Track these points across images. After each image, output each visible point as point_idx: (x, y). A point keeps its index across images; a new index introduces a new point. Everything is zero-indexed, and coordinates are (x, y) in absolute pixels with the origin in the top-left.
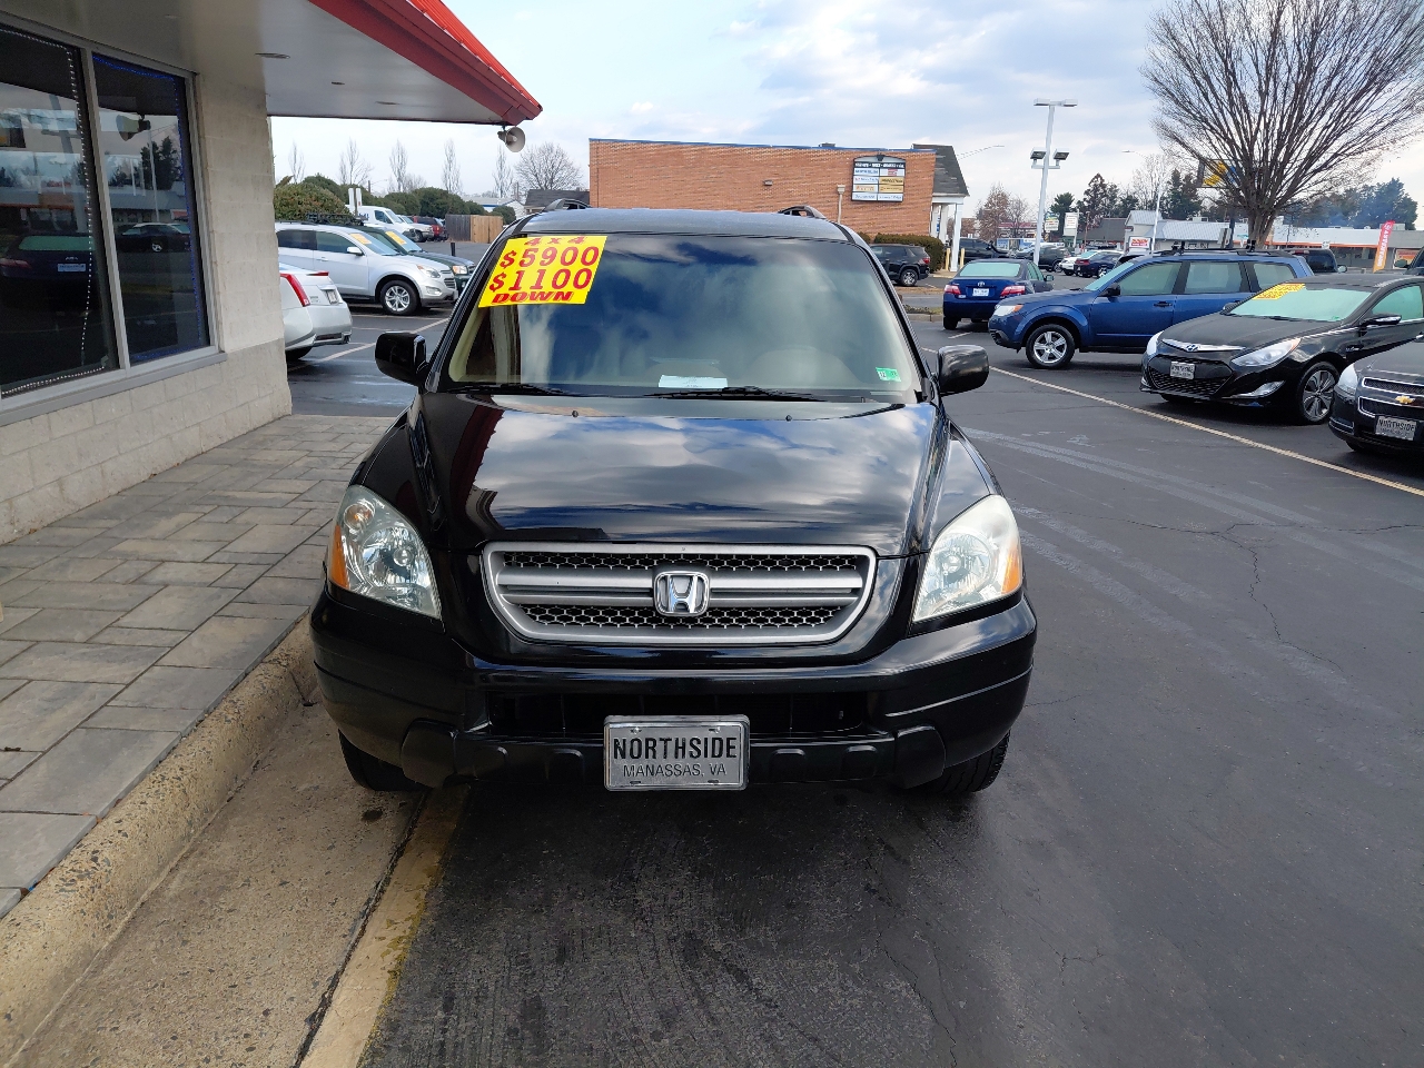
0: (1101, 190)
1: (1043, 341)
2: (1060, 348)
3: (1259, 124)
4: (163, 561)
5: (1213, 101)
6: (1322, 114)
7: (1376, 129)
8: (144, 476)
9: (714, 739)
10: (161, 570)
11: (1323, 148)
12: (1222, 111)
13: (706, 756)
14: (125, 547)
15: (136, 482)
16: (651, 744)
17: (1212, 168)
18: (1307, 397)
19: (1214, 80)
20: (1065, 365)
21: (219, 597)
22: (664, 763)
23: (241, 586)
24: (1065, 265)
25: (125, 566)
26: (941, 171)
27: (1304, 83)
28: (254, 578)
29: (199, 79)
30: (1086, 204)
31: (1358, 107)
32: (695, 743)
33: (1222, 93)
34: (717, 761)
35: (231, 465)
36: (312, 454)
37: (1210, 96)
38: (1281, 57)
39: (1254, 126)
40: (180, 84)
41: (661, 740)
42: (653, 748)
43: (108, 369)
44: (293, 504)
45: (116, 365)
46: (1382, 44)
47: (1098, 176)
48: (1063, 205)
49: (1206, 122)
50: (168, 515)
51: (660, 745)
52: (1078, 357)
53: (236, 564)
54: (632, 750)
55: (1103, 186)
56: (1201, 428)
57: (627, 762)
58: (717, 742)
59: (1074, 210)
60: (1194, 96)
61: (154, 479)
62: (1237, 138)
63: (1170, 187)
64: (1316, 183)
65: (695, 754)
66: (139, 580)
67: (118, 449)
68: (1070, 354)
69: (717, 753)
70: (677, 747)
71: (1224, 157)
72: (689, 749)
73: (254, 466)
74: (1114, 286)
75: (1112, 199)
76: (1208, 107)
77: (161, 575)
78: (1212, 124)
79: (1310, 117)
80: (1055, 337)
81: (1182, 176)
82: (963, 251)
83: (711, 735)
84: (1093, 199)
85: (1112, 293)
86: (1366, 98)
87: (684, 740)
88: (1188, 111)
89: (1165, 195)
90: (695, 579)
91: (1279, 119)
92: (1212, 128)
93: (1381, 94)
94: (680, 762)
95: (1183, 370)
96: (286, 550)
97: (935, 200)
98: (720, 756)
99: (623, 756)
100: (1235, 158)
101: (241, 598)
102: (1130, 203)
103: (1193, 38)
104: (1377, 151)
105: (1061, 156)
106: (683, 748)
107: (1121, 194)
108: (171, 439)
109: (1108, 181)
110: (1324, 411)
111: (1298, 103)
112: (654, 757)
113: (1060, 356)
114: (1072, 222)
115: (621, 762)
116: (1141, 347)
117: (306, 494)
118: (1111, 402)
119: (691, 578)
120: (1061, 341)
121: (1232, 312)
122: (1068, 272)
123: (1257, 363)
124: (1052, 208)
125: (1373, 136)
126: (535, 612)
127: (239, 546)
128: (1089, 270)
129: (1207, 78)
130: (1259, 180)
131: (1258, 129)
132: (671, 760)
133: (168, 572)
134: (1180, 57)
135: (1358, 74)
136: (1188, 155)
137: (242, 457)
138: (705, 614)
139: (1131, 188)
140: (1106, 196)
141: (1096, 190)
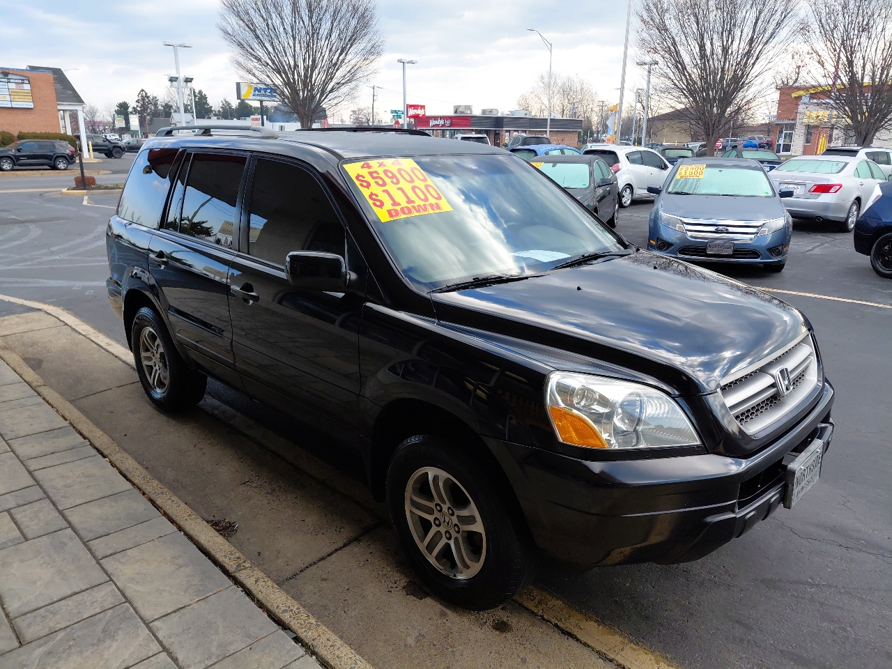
0: (147, 100)
26: (59, 86)
30: (139, 109)
32: (813, 463)
42: (804, 475)
47: (143, 90)
48: (123, 109)
51: (806, 471)
54: (800, 480)
55: (148, 97)
59: (133, 113)
65: (813, 469)
70: (810, 469)
75: (156, 105)
82: (90, 143)
84: (143, 106)
90: (785, 370)
94: (809, 477)
97: (59, 107)
99: (798, 486)
102: (168, 108)
105: (188, 81)
107: (161, 102)
109: (149, 93)
114: (134, 121)
115: (797, 489)
119: (783, 370)
124: (117, 112)
139: (166, 98)
140: (151, 103)
141: (143, 100)
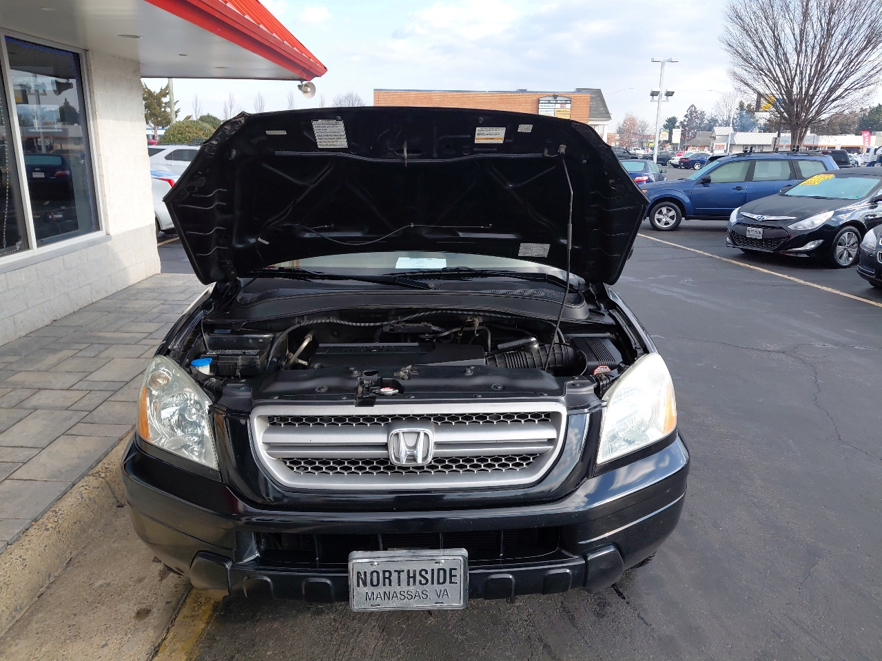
0: (695, 115)
1: (660, 213)
2: (672, 218)
3: (796, 71)
4: (40, 389)
5: (766, 57)
6: (837, 63)
7: (872, 72)
8: (47, 321)
9: (439, 570)
10: (37, 396)
11: (838, 85)
12: (772, 64)
13: (433, 583)
14: (17, 378)
15: (40, 326)
16: (387, 575)
17: (766, 99)
18: (840, 249)
19: (766, 44)
20: (675, 228)
21: (71, 418)
22: (398, 589)
23: (89, 410)
24: (673, 161)
25: (12, 393)
26: (594, 104)
27: (825, 44)
28: (100, 402)
29: (90, 54)
30: (685, 123)
31: (860, 58)
32: (423, 573)
33: (772, 53)
34: (442, 587)
35: (109, 312)
36: (166, 303)
37: (764, 53)
38: (810, 28)
39: (793, 72)
40: (76, 57)
41: (395, 571)
42: (389, 578)
43: (21, 250)
44: (144, 342)
45: (27, 246)
46: (876, 18)
47: (693, 105)
48: (671, 124)
49: (762, 70)
50: (55, 351)
51: (395, 575)
52: (684, 222)
53: (91, 391)
54: (372, 580)
55: (696, 112)
56: (768, 272)
57: (369, 589)
58: (442, 572)
59: (678, 127)
60: (754, 53)
61: (55, 324)
62: (782, 80)
63: (738, 112)
64: (835, 107)
65: (423, 581)
66: (18, 405)
67: (27, 304)
68: (678, 221)
69: (441, 581)
70: (409, 577)
71: (774, 92)
72: (418, 578)
73: (124, 312)
74: (706, 177)
75: (702, 120)
76: (763, 61)
77: (33, 402)
78: (766, 72)
79: (829, 66)
80: (669, 210)
81: (746, 105)
83: (436, 567)
84: (690, 120)
85: (706, 181)
86: (865, 53)
87: (415, 571)
88: (751, 64)
89: (735, 117)
90: (422, 435)
91: (809, 67)
92: (766, 75)
93: (875, 50)
94: (412, 588)
95: (755, 233)
96: (127, 379)
98: (444, 582)
99: (365, 584)
100: (781, 93)
101: (87, 419)
102: (714, 122)
103: (753, 18)
104: (872, 86)
105: (669, 94)
106: (414, 577)
107: (708, 116)
108: (69, 295)
109: (699, 109)
110: (851, 259)
111: (821, 58)
112: (390, 585)
113: (672, 222)
114: (677, 137)
115: (363, 590)
116: (726, 216)
117: (154, 334)
118: (706, 254)
119: (418, 433)
120: (673, 213)
121: (786, 194)
122: (675, 166)
123: (805, 228)
124: (664, 126)
125: (871, 76)
126: (293, 463)
127: (97, 376)
128: (688, 164)
129: (761, 42)
130: (797, 107)
131: (796, 74)
132: (404, 587)
133: (43, 398)
134: (745, 30)
135: (860, 38)
136: (751, 92)
137: (118, 306)
138: (431, 462)
139: (714, 112)
140: (698, 118)
141: (691, 114)
